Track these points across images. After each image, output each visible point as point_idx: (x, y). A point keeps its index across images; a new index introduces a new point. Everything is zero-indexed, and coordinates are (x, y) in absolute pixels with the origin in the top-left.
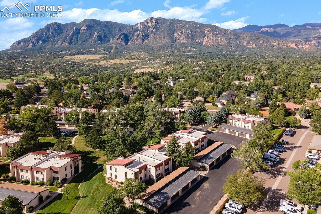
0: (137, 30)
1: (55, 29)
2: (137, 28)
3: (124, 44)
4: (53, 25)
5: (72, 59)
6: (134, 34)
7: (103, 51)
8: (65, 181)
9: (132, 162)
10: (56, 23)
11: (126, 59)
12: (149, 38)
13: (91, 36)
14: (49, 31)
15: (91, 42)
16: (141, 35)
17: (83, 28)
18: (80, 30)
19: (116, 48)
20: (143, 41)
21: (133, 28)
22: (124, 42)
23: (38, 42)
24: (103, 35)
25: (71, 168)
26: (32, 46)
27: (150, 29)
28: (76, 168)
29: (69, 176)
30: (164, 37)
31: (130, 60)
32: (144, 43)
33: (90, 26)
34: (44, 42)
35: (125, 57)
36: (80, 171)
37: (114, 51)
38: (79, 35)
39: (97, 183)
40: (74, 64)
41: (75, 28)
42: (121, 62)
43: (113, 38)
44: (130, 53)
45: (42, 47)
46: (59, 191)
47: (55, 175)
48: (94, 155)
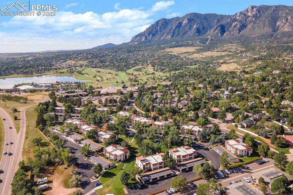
0: (235, 20)
1: (162, 24)
2: (235, 19)
3: (220, 35)
4: (161, 21)
5: (171, 52)
6: (231, 25)
7: (198, 43)
8: (120, 161)
9: (145, 160)
10: (164, 19)
11: (218, 51)
12: (247, 28)
13: (190, 28)
14: (157, 26)
15: (190, 34)
16: (239, 26)
17: (185, 22)
18: (182, 23)
19: (212, 40)
20: (240, 31)
21: (231, 18)
22: (221, 33)
23: (149, 36)
24: (201, 27)
25: (123, 156)
26: (145, 39)
27: (249, 18)
28: (126, 156)
29: (122, 159)
30: (264, 27)
31: (221, 53)
32: (241, 33)
33: (190, 20)
34: (153, 35)
35: (217, 48)
36: (127, 158)
37: (209, 43)
38: (181, 28)
39: (131, 165)
40: (172, 57)
41: (178, 22)
42: (212, 55)
43: (210, 29)
44: (223, 45)
45: (151, 40)
46: (117, 164)
47: (117, 158)
48: (137, 151)
